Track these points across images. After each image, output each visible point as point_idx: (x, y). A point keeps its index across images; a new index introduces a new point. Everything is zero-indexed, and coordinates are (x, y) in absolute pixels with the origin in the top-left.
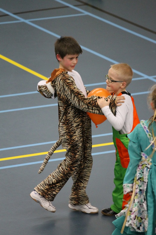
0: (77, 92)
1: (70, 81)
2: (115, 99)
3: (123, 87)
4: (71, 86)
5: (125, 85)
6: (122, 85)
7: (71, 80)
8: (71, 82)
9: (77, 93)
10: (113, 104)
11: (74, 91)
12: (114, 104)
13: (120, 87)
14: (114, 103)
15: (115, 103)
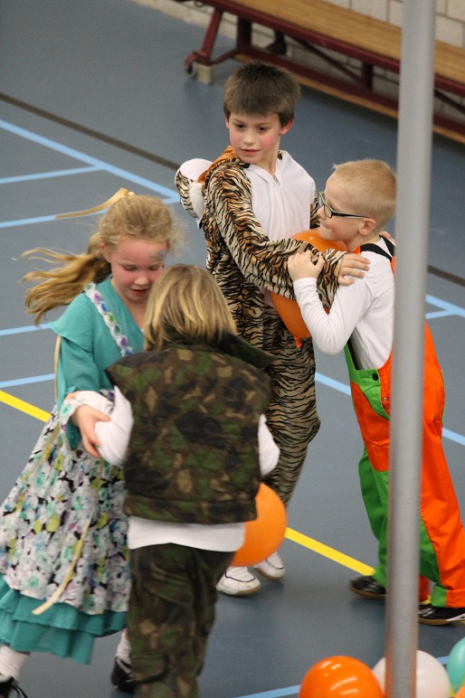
0: (244, 221)
1: (234, 188)
2: (337, 262)
3: (365, 231)
4: (233, 201)
5: (373, 227)
6: (363, 225)
7: (238, 187)
8: (235, 192)
9: (242, 224)
10: (328, 275)
11: (235, 217)
12: (331, 277)
13: (358, 232)
14: (333, 273)
15: (336, 273)
